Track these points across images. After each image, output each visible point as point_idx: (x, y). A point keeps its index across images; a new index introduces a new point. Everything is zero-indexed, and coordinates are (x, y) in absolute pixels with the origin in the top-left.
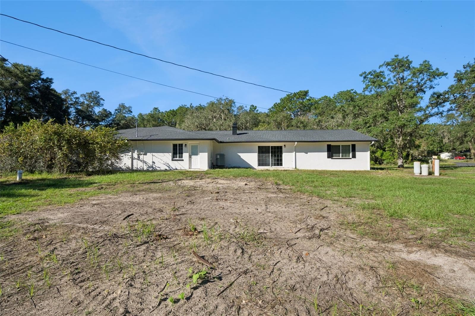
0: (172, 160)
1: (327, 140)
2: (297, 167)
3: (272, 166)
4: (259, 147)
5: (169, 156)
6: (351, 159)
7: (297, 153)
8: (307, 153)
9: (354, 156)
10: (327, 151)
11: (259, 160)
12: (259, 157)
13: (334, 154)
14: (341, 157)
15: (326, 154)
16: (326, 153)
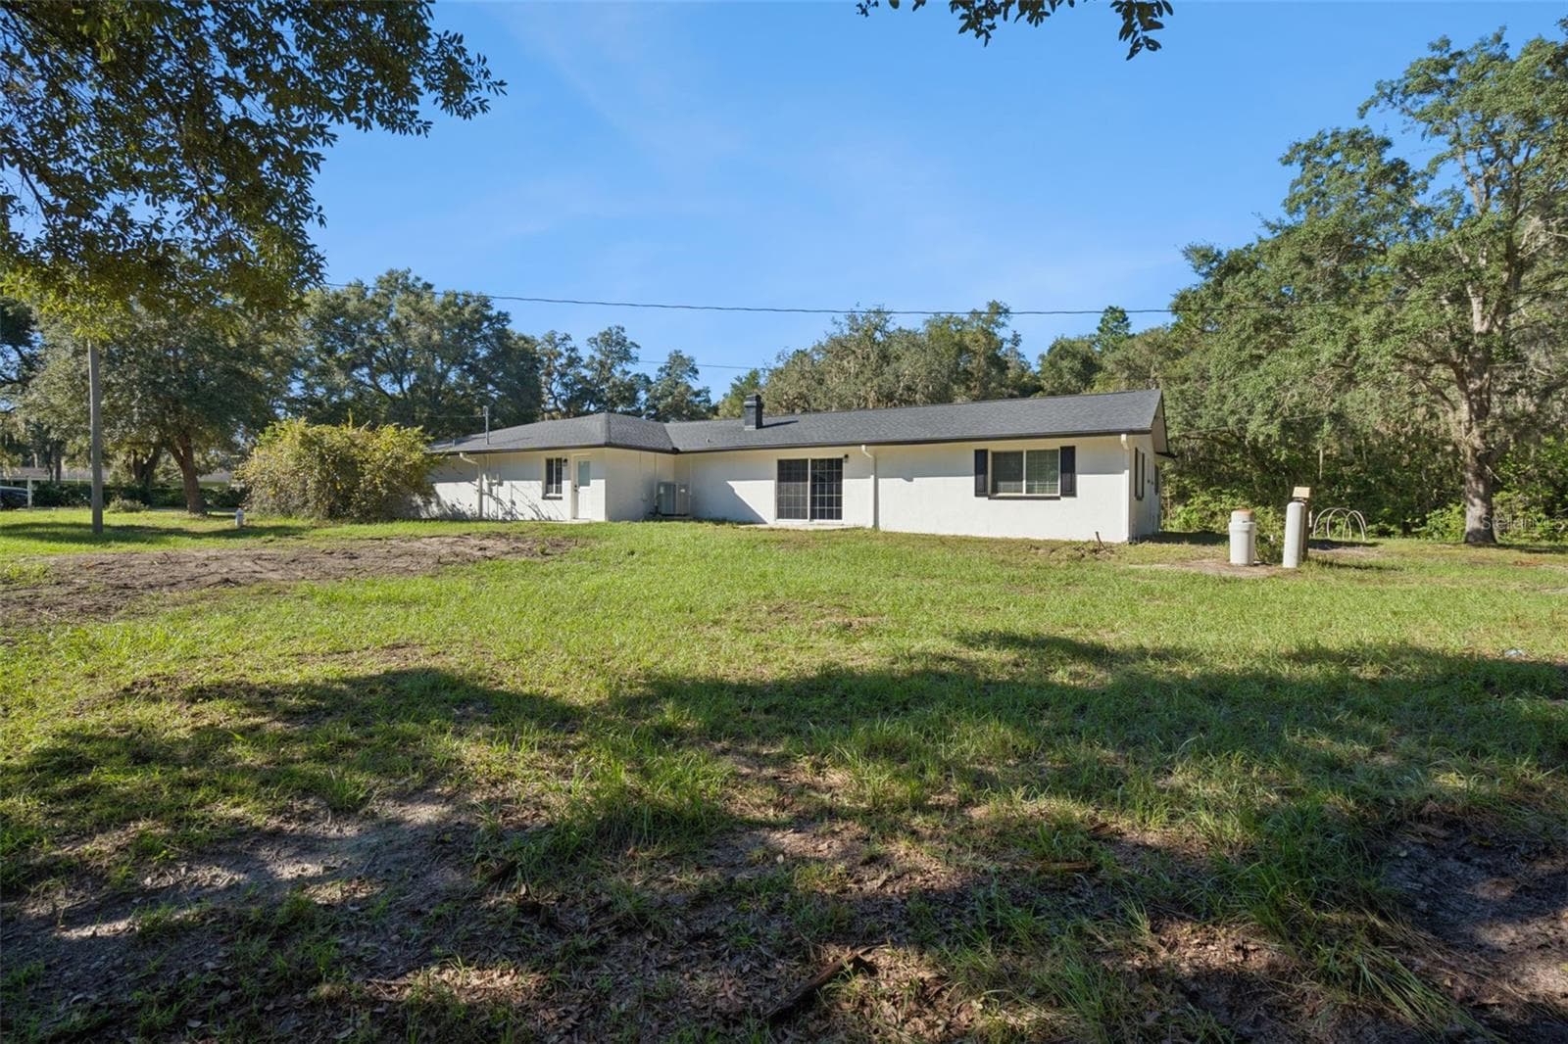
0: (544, 498)
1: (975, 433)
2: (883, 526)
3: (813, 517)
4: (781, 463)
5: (537, 487)
6: (1058, 498)
7: (880, 481)
8: (910, 480)
9: (1070, 490)
10: (973, 472)
11: (780, 502)
12: (779, 490)
13: (1001, 484)
14: (1024, 494)
15: (969, 482)
16: (971, 480)
